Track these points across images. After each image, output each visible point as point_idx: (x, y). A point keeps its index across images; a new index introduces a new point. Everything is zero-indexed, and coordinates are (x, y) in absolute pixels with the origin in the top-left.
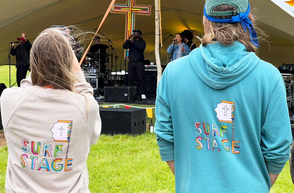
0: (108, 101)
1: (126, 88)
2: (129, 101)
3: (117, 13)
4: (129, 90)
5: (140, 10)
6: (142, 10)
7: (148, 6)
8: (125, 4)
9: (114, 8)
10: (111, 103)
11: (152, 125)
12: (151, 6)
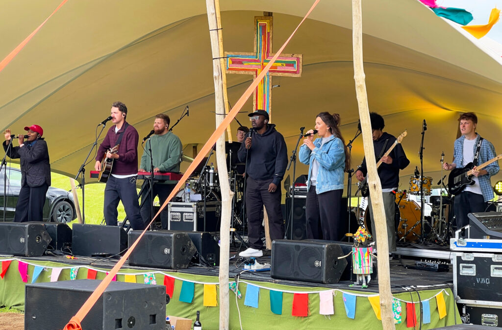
0: (136, 263)
1: (168, 235)
2: (173, 266)
3: (237, 72)
4: (173, 240)
5: (280, 64)
6: (285, 64)
7: (295, 56)
8: (252, 54)
9: (231, 63)
10: (140, 267)
11: (199, 323)
12: (300, 57)
